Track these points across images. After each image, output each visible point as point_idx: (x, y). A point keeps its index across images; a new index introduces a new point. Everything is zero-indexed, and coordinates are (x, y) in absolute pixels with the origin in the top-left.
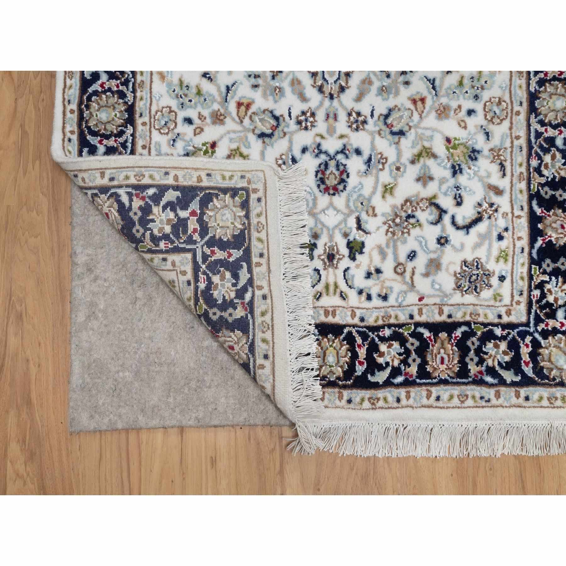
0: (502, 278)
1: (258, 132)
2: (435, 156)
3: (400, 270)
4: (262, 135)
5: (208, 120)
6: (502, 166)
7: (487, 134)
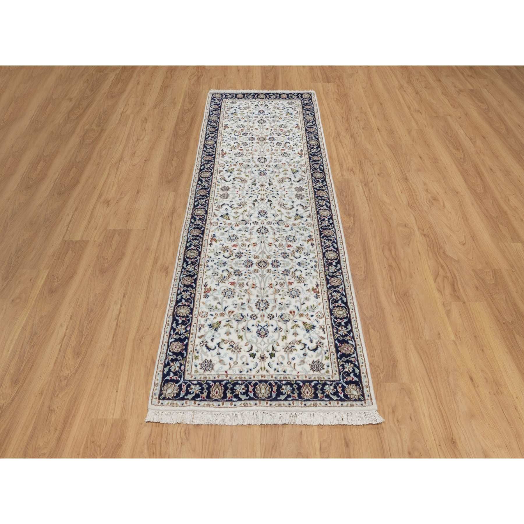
0: (328, 366)
1: (236, 319)
2: (299, 327)
3: (289, 363)
4: (237, 321)
5: (219, 315)
6: (323, 330)
7: (318, 322)
